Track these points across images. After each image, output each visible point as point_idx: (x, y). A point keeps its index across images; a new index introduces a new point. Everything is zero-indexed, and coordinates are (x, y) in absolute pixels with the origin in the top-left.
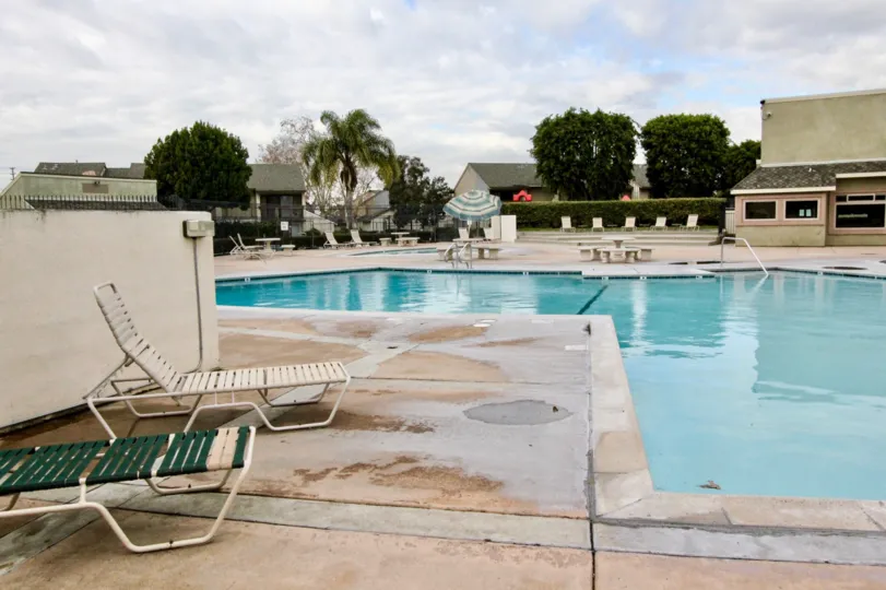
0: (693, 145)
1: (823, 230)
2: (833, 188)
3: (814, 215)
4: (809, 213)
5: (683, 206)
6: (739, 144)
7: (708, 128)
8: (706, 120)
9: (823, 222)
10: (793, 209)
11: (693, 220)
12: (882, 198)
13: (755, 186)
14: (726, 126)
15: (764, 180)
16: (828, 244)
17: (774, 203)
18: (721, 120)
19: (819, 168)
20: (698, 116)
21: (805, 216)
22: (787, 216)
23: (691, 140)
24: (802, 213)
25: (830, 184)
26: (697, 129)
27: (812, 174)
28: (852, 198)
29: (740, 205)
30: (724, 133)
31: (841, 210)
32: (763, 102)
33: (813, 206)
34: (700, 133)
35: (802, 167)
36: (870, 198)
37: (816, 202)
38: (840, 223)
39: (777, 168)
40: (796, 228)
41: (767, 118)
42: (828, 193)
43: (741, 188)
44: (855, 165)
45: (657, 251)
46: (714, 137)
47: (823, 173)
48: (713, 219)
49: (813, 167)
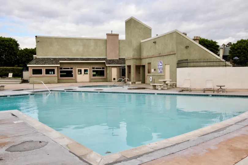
0: (6, 48)
1: (57, 78)
2: (59, 65)
3: (54, 73)
4: (52, 73)
5: (6, 70)
6: (23, 49)
7: (12, 43)
8: (11, 40)
9: (57, 76)
10: (48, 72)
11: (11, 75)
12: (72, 68)
13: (35, 64)
14: (18, 43)
15: (38, 62)
16: (58, 83)
17: (42, 69)
18: (16, 40)
19: (55, 59)
20: (7, 38)
21: (51, 74)
22: (46, 74)
23: (6, 47)
24: (50, 73)
25: (58, 64)
26: (8, 43)
27: (52, 61)
28: (64, 69)
29: (30, 70)
30: (17, 45)
31: (61, 72)
32: (36, 37)
33: (53, 70)
34: (9, 44)
35: (49, 58)
36: (69, 68)
37: (54, 70)
38: (61, 76)
39: (42, 58)
40: (49, 78)
41: (37, 42)
42: (58, 67)
43: (30, 64)
44: (64, 58)
45: (7, 86)
46: (14, 46)
47: (56, 60)
48: (18, 75)
49: (53, 59)
